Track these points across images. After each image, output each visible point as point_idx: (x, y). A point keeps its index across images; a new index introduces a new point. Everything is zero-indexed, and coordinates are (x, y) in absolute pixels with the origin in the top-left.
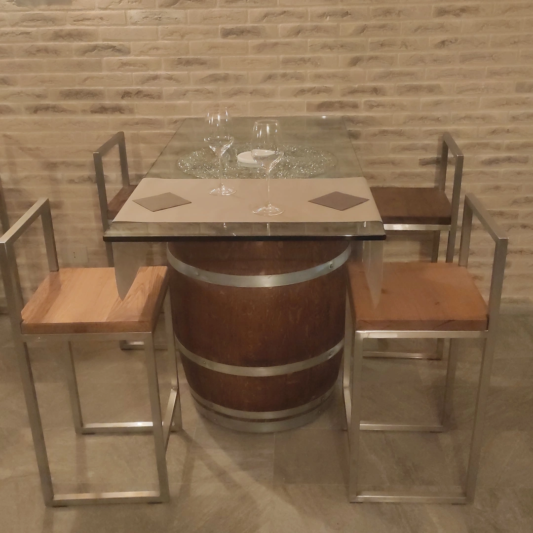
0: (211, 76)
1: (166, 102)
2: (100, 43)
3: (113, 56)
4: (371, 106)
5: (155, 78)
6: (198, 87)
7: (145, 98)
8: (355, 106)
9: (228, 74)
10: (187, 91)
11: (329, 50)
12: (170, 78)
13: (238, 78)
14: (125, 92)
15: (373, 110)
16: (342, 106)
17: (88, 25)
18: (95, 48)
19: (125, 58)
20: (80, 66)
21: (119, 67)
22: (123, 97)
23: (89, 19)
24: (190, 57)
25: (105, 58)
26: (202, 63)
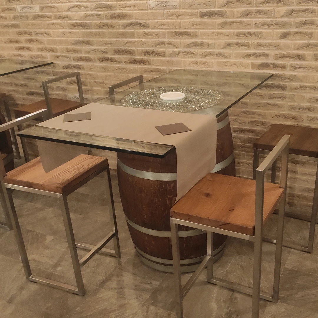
0: (193, 43)
1: (168, 59)
2: (134, 21)
3: (140, 29)
4: (295, 68)
5: (162, 43)
6: (186, 50)
7: (156, 56)
8: (284, 67)
9: (203, 42)
10: (179, 52)
11: (267, 27)
12: (170, 44)
13: (209, 45)
14: (146, 52)
15: (296, 70)
16: (275, 66)
17: (128, 10)
18: (131, 24)
19: (147, 30)
20: (124, 35)
21: (143, 36)
22: (145, 55)
23: (128, 7)
24: (182, 30)
25: (136, 30)
26: (188, 34)
